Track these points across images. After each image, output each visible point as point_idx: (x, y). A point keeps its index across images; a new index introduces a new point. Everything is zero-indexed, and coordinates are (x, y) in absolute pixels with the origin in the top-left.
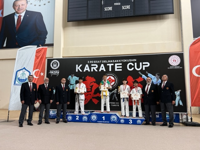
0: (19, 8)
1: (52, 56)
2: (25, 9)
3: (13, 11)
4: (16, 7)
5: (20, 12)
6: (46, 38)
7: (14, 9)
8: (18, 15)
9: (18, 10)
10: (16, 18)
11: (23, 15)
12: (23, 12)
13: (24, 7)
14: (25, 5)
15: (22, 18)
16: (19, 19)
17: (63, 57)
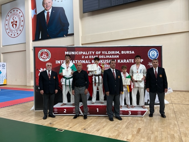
0: (47, 6)
1: (73, 44)
2: (51, 6)
3: (43, 9)
4: (45, 5)
5: (48, 9)
6: (68, 29)
7: (44, 6)
8: (47, 12)
9: (47, 7)
10: (46, 14)
11: (50, 11)
12: (50, 8)
13: (50, 4)
14: (51, 2)
15: (50, 14)
16: (48, 15)
17: (82, 44)
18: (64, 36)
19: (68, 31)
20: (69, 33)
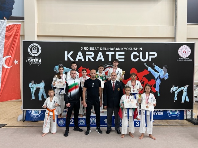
6: (13, 8)
17: (38, 36)
18: (4, 18)
19: (12, 12)
20: (13, 15)
